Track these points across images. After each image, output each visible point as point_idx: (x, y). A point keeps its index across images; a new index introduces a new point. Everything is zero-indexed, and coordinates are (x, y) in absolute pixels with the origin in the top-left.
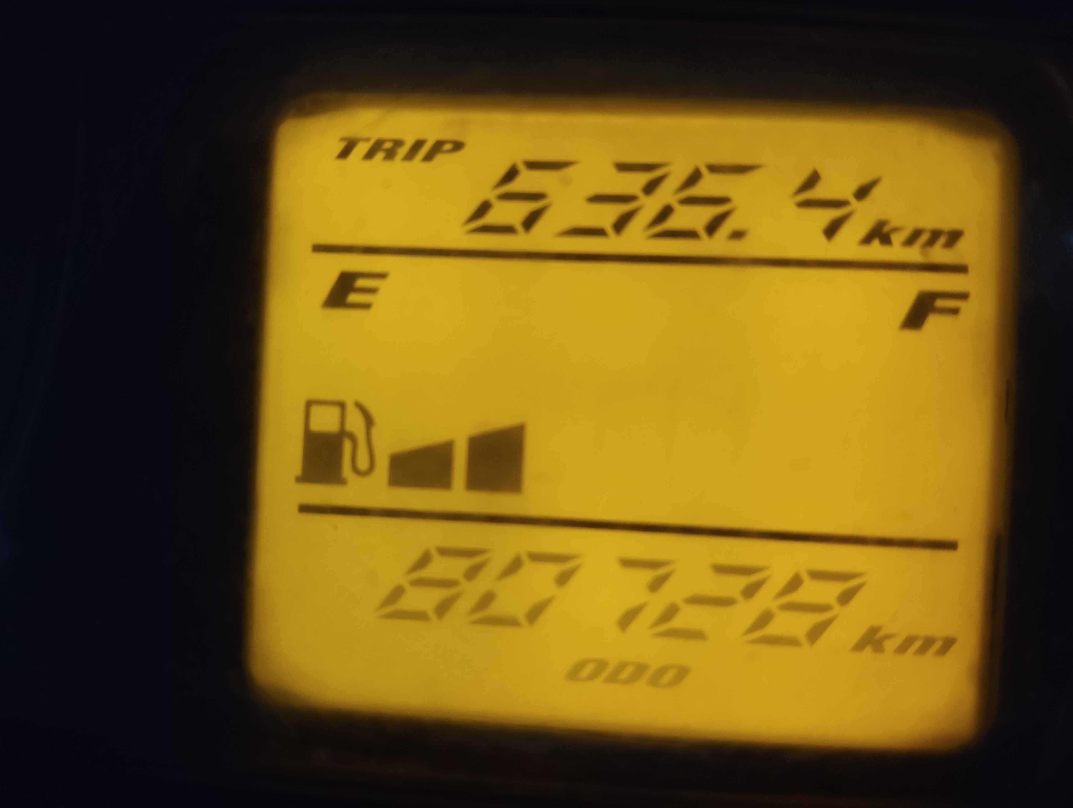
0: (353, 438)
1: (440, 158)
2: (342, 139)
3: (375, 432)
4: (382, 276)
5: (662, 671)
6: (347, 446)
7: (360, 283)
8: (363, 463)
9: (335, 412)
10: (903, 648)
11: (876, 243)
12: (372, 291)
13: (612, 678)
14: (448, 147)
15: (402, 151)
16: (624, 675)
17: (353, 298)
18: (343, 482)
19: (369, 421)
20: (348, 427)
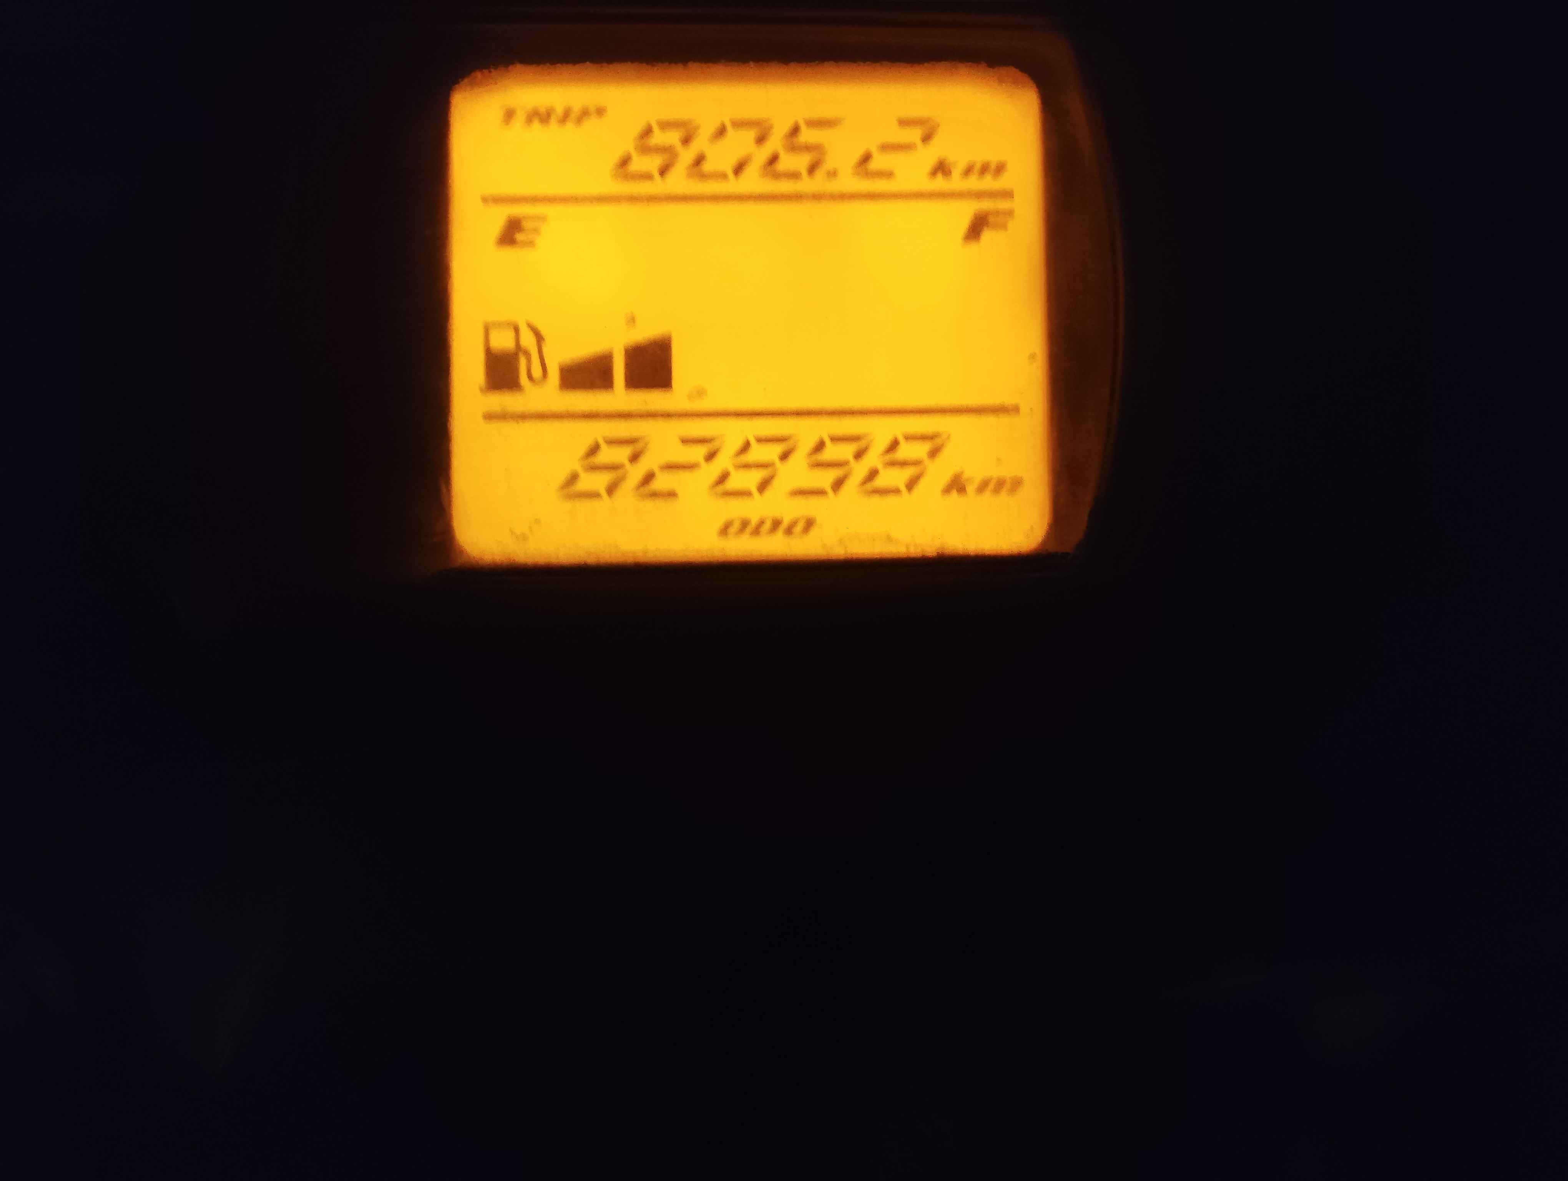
0: (527, 354)
1: (588, 122)
2: (503, 110)
3: (545, 347)
4: (543, 219)
5: (794, 523)
6: (523, 361)
7: (526, 225)
8: (537, 373)
9: (511, 334)
10: (981, 489)
11: (940, 176)
12: (535, 231)
13: (755, 532)
14: (593, 112)
15: (555, 118)
16: (765, 528)
17: (519, 237)
18: (521, 390)
19: (539, 338)
20: (522, 343)
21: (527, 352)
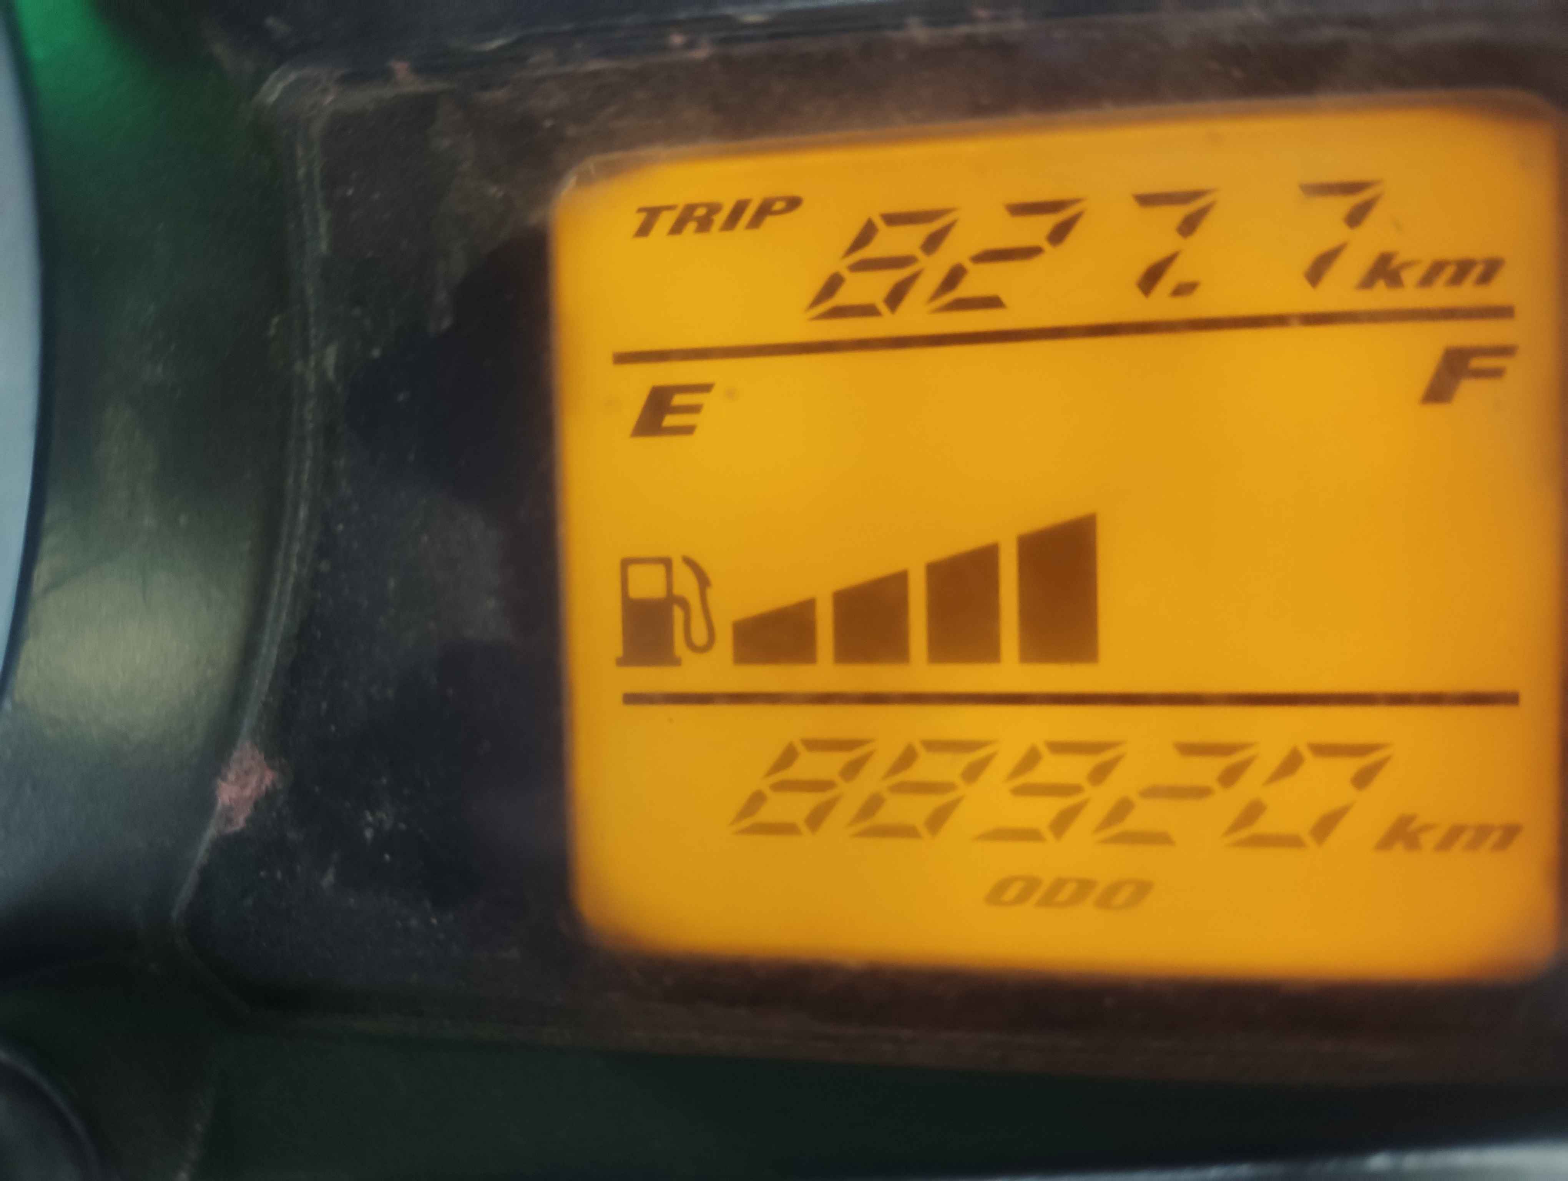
3: (711, 594)
4: (706, 388)
6: (678, 614)
7: (679, 400)
8: (699, 635)
9: (659, 571)
10: (1448, 841)
11: (1381, 286)
12: (695, 409)
14: (779, 206)
17: (670, 420)
18: (676, 662)
19: (703, 581)
20: (677, 591)
21: (684, 604)
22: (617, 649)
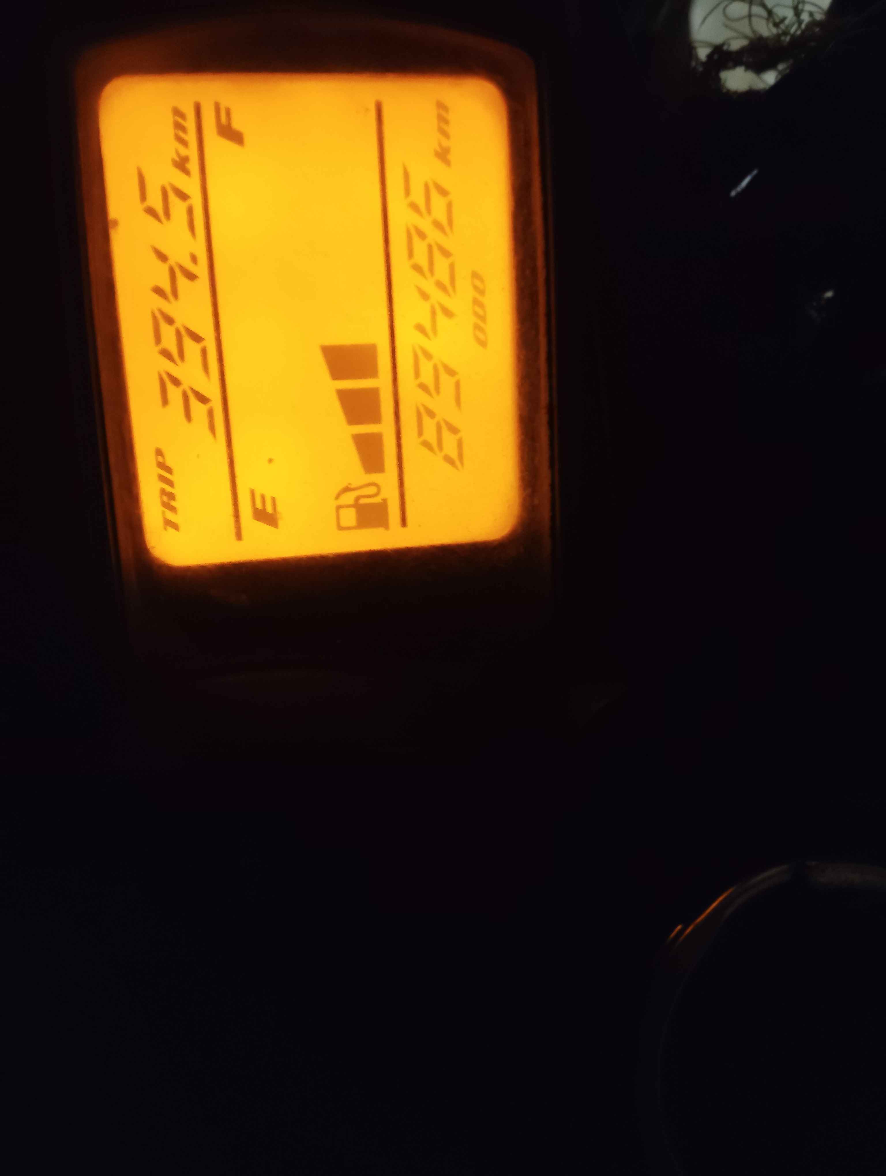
1: (169, 463)
2: (165, 529)
3: (352, 485)
5: (476, 288)
9: (343, 512)
10: (445, 134)
11: (187, 166)
12: (263, 497)
13: (483, 318)
15: (168, 489)
16: (481, 312)
17: (269, 509)
18: (385, 501)
19: (347, 489)
20: (351, 501)
21: (357, 499)
22: (381, 530)
